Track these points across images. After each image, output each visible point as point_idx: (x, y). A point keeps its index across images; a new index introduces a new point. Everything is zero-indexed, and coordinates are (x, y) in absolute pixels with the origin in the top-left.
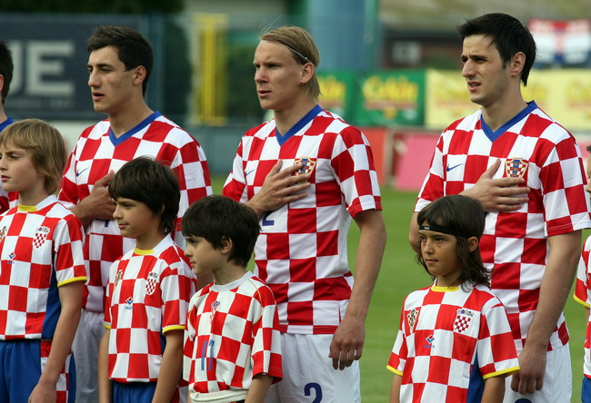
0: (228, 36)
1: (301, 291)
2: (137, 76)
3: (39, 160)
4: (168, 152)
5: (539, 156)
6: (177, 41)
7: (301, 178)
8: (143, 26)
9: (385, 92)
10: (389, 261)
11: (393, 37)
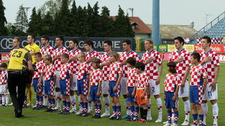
0: (141, 40)
1: (151, 74)
2: (129, 45)
3: (115, 57)
4: (134, 56)
5: (185, 56)
6: (134, 41)
7: (151, 59)
8: (129, 39)
9: (162, 47)
10: (163, 70)
11: (163, 40)
